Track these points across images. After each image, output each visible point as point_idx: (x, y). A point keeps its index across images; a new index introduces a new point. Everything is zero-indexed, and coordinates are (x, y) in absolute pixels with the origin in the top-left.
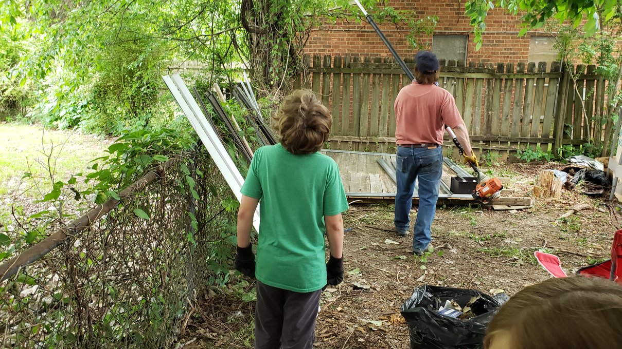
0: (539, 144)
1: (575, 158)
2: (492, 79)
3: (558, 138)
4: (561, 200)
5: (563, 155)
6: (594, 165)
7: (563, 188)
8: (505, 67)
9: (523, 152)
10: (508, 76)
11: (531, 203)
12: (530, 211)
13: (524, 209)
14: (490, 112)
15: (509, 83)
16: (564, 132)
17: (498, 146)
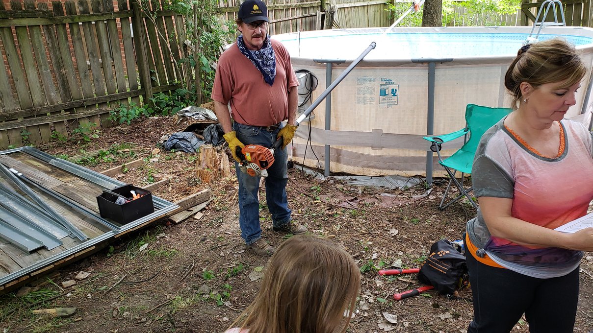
0: (130, 99)
2: (51, 25)
3: (148, 87)
8: (64, 7)
10: (72, 20)
11: (210, 195)
14: (63, 71)
15: (75, 29)
16: (152, 79)
17: (85, 112)
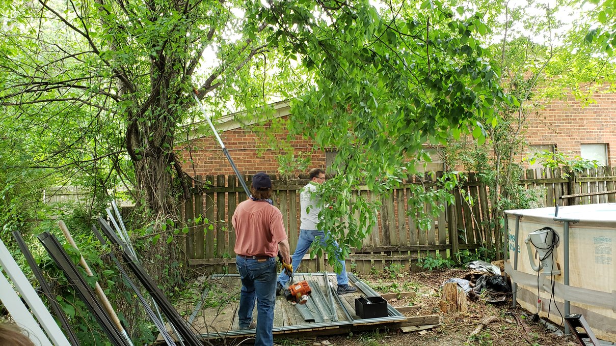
0: (437, 251)
1: (473, 264)
3: (454, 244)
4: (468, 314)
5: (462, 261)
6: (491, 270)
7: (468, 300)
9: (424, 260)
11: (440, 321)
12: (440, 331)
13: (433, 328)
14: (387, 223)
15: (400, 194)
16: (459, 237)
17: (399, 256)
